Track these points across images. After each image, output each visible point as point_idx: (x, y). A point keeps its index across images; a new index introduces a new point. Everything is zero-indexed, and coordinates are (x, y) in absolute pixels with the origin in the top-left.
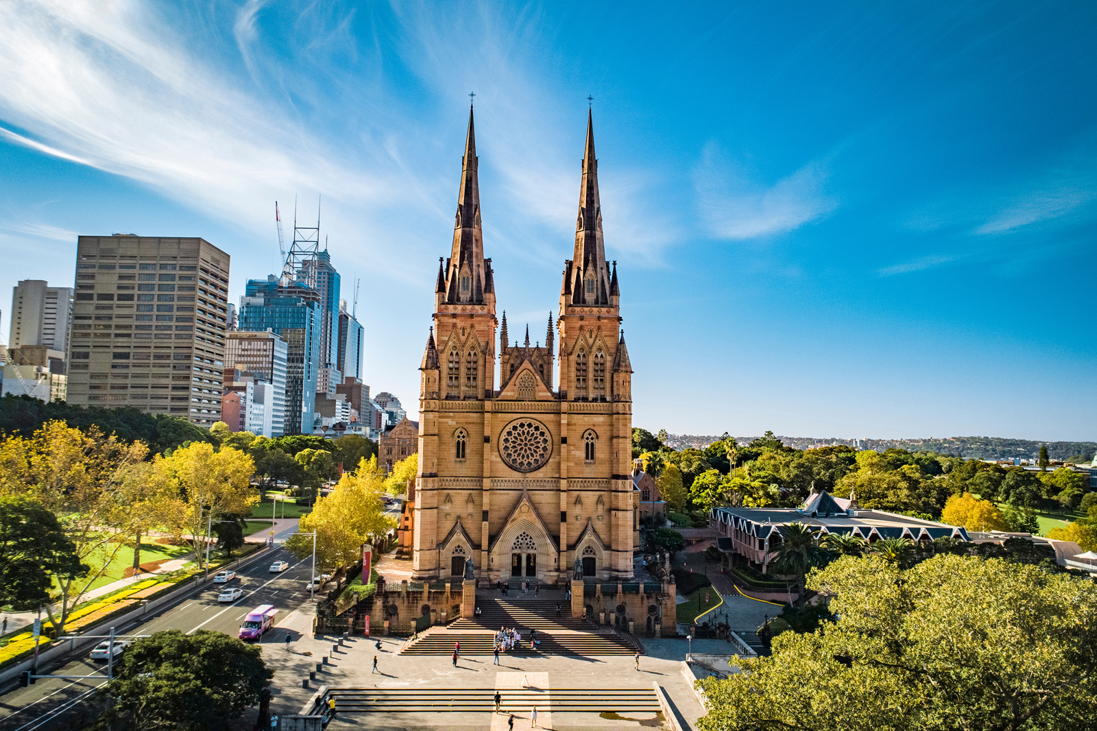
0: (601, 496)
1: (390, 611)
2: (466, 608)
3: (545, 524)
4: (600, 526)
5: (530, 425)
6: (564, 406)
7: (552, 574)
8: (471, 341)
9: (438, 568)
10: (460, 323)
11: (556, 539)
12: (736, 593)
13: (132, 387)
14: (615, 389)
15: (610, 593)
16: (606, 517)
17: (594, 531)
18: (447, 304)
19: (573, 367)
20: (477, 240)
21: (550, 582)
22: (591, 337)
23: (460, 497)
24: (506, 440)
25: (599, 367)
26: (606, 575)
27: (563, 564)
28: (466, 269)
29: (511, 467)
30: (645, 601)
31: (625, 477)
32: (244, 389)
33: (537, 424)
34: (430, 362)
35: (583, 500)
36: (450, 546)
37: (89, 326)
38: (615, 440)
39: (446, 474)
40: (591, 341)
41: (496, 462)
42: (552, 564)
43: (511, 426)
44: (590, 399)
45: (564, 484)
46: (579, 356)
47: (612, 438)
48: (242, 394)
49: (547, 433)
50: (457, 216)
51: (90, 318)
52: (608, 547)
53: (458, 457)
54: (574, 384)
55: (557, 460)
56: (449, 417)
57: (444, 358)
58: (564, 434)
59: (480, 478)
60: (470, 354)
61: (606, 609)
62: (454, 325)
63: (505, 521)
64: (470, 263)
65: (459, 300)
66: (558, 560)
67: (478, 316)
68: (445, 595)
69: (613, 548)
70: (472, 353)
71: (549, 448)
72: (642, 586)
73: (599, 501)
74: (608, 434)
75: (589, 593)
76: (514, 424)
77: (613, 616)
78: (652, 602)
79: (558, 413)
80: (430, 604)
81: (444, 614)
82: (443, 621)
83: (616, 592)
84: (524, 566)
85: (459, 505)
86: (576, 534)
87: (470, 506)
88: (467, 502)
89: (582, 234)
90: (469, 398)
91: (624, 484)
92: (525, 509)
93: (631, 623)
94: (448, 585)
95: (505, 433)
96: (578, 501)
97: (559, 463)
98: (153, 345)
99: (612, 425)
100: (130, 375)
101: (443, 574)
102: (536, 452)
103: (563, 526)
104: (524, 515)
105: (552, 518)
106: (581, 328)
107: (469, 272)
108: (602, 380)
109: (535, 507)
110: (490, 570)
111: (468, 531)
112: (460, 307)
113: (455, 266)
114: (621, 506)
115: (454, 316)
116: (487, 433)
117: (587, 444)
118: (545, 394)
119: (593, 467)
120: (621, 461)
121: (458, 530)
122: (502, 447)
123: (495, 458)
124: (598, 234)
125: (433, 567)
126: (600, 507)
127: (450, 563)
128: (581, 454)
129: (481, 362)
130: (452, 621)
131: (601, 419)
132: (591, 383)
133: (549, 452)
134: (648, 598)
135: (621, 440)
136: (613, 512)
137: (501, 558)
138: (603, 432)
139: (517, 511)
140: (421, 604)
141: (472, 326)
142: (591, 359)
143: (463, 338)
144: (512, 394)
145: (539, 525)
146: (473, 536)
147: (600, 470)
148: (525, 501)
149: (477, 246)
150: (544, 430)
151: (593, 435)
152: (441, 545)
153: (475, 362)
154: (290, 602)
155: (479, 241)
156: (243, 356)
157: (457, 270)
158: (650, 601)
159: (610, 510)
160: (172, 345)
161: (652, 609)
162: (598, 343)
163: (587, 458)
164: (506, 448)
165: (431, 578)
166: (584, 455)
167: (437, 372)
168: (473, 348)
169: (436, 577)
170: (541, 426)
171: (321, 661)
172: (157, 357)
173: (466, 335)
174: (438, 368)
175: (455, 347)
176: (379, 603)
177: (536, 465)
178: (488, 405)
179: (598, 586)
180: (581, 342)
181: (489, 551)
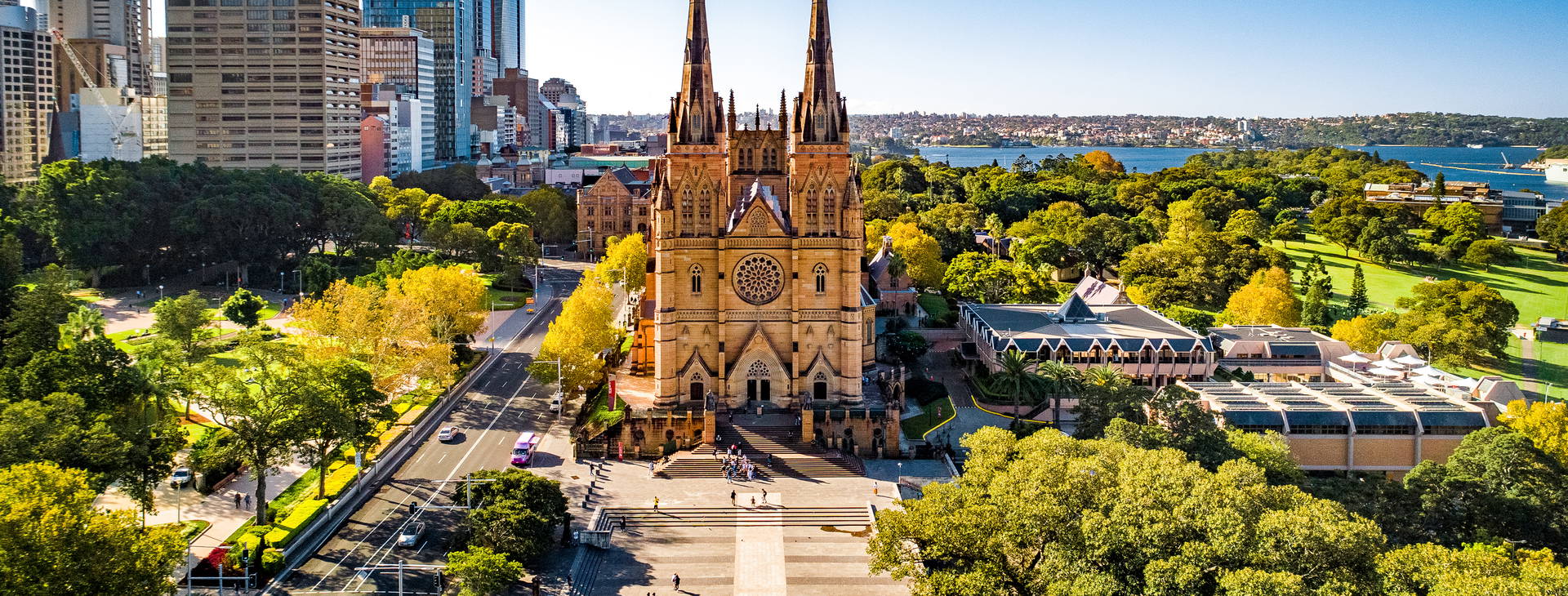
0: (831, 326)
1: (638, 436)
2: (708, 435)
3: (778, 353)
4: (830, 353)
5: (762, 260)
6: (795, 243)
7: (785, 399)
8: (704, 181)
9: (678, 394)
10: (692, 163)
11: (788, 367)
12: (971, 404)
13: (250, 118)
14: (844, 225)
15: (839, 418)
16: (836, 345)
17: (825, 358)
18: (679, 144)
19: (804, 202)
20: (706, 76)
21: (783, 407)
22: (821, 174)
23: (696, 329)
24: (740, 275)
25: (830, 204)
26: (836, 399)
27: (796, 390)
28: (697, 107)
29: (745, 300)
30: (871, 425)
31: (854, 310)
32: (386, 110)
33: (770, 259)
34: (664, 204)
35: (814, 329)
36: (689, 374)
37: (189, 40)
38: (844, 274)
39: (680, 307)
40: (821, 178)
41: (731, 296)
42: (786, 390)
43: (744, 261)
44: (821, 234)
45: (795, 316)
46: (809, 192)
47: (842, 271)
48: (384, 116)
49: (779, 267)
50: (686, 51)
51: (188, 29)
52: (838, 373)
53: (694, 290)
54: (804, 221)
55: (789, 293)
56: (684, 254)
57: (678, 196)
58: (795, 270)
59: (716, 311)
60: (702, 192)
61: (835, 433)
62: (687, 165)
63: (740, 350)
64: (701, 99)
65: (690, 139)
66: (790, 387)
67: (709, 156)
68: (687, 421)
69: (843, 374)
70: (705, 191)
71: (782, 281)
72: (868, 412)
73: (830, 330)
74: (839, 267)
75: (818, 418)
76: (747, 259)
77: (839, 441)
78: (877, 426)
79: (790, 248)
80: (673, 429)
81: (688, 440)
82: (688, 446)
83: (844, 417)
84: (758, 390)
85: (696, 336)
86: (807, 362)
87: (707, 337)
88: (704, 332)
89: (812, 67)
90: (703, 235)
91: (853, 316)
92: (759, 340)
93: (856, 447)
94: (690, 412)
95: (738, 268)
96: (809, 331)
97: (791, 295)
98: (272, 63)
99: (841, 259)
100: (246, 103)
101: (683, 399)
102: (768, 285)
103: (795, 356)
104: (758, 347)
105: (784, 346)
106: (812, 165)
107: (700, 111)
108: (832, 215)
109: (768, 337)
110: (727, 396)
111: (705, 360)
112: (692, 147)
113: (685, 103)
114: (850, 336)
115: (687, 156)
116: (721, 269)
117: (818, 277)
118: (776, 230)
119: (824, 298)
120: (850, 294)
121: (696, 359)
122: (735, 281)
123: (729, 291)
124: (828, 67)
125: (674, 393)
126: (831, 336)
127: (689, 389)
128: (812, 286)
129: (713, 201)
130: (696, 446)
131: (831, 253)
132: (821, 218)
133: (781, 285)
134: (874, 422)
135: (850, 275)
136: (843, 342)
137: (736, 386)
138: (833, 266)
139: (752, 342)
140: (665, 429)
141: (704, 166)
142: (821, 195)
143: (696, 178)
144: (745, 230)
145: (773, 355)
146: (710, 364)
147: (829, 301)
148: (758, 333)
149: (707, 83)
150: (777, 264)
151: (824, 269)
152: (681, 372)
153: (708, 200)
154: (537, 424)
155: (709, 77)
156: (378, 60)
157: (688, 108)
158: (876, 424)
159: (840, 339)
160: (297, 63)
161: (877, 432)
162: (828, 179)
163: (818, 290)
164: (740, 282)
165: (671, 404)
166: (815, 288)
167: (672, 212)
168: (705, 186)
169: (677, 403)
170: (773, 261)
171: (590, 484)
172: (279, 78)
173: (699, 174)
174: (672, 208)
175: (688, 186)
176: (627, 429)
177: (769, 298)
178: (722, 243)
179: (828, 412)
180: (811, 179)
181: (726, 379)
